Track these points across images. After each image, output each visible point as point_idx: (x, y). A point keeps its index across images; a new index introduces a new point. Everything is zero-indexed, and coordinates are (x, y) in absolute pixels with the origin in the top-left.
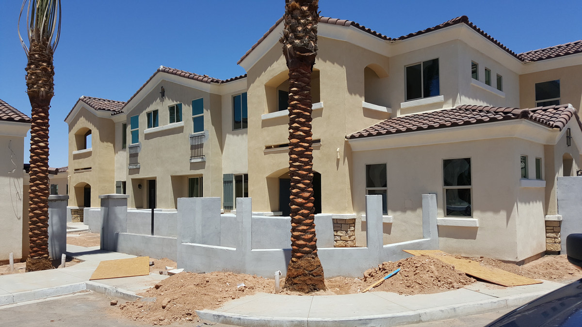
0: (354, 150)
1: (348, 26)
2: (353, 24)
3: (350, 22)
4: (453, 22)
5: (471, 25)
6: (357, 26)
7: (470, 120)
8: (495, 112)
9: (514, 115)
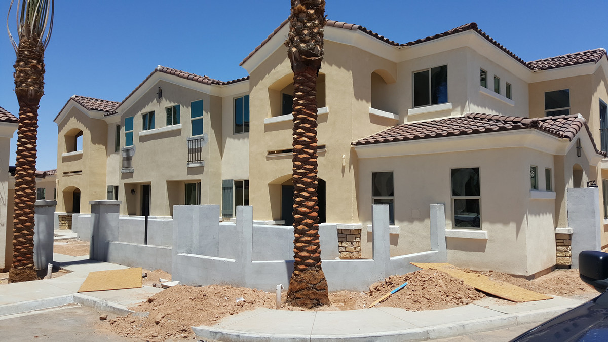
0: (359, 157)
1: (355, 30)
2: (360, 28)
3: (357, 26)
4: (462, 28)
5: (480, 32)
6: (364, 30)
7: (479, 128)
8: (504, 121)
9: (523, 124)
